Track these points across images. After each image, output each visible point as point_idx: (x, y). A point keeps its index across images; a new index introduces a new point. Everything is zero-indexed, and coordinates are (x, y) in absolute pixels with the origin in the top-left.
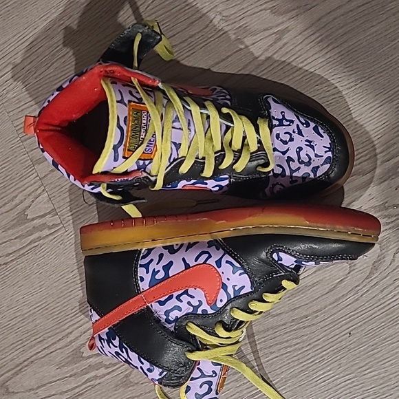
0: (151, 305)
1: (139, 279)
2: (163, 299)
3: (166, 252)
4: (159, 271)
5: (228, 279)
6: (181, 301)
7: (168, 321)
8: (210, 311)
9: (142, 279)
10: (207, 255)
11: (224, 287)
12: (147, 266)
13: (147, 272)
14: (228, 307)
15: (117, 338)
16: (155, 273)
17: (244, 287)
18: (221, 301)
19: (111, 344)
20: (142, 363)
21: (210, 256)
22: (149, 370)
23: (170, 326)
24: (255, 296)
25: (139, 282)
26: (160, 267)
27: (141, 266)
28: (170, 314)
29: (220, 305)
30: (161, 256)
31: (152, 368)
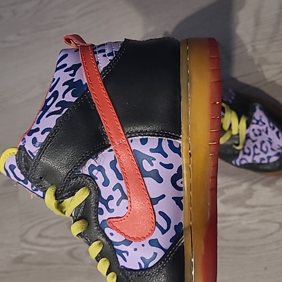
0: (111, 150)
1: (144, 137)
2: (118, 166)
3: (174, 171)
4: (152, 165)
5: (136, 250)
6: (114, 189)
7: (92, 167)
8: (101, 218)
9: (144, 142)
10: (165, 228)
11: (128, 242)
12: (159, 150)
13: (152, 150)
14: (104, 240)
15: (74, 99)
16: (150, 160)
17: (126, 261)
18: (112, 234)
19: (67, 86)
20: (43, 133)
21: (164, 232)
22: (34, 141)
23: (87, 168)
24: (115, 267)
25: (141, 137)
26: (156, 166)
27: (160, 141)
28: (100, 172)
29: (108, 231)
30: (170, 167)
31: (37, 144)
